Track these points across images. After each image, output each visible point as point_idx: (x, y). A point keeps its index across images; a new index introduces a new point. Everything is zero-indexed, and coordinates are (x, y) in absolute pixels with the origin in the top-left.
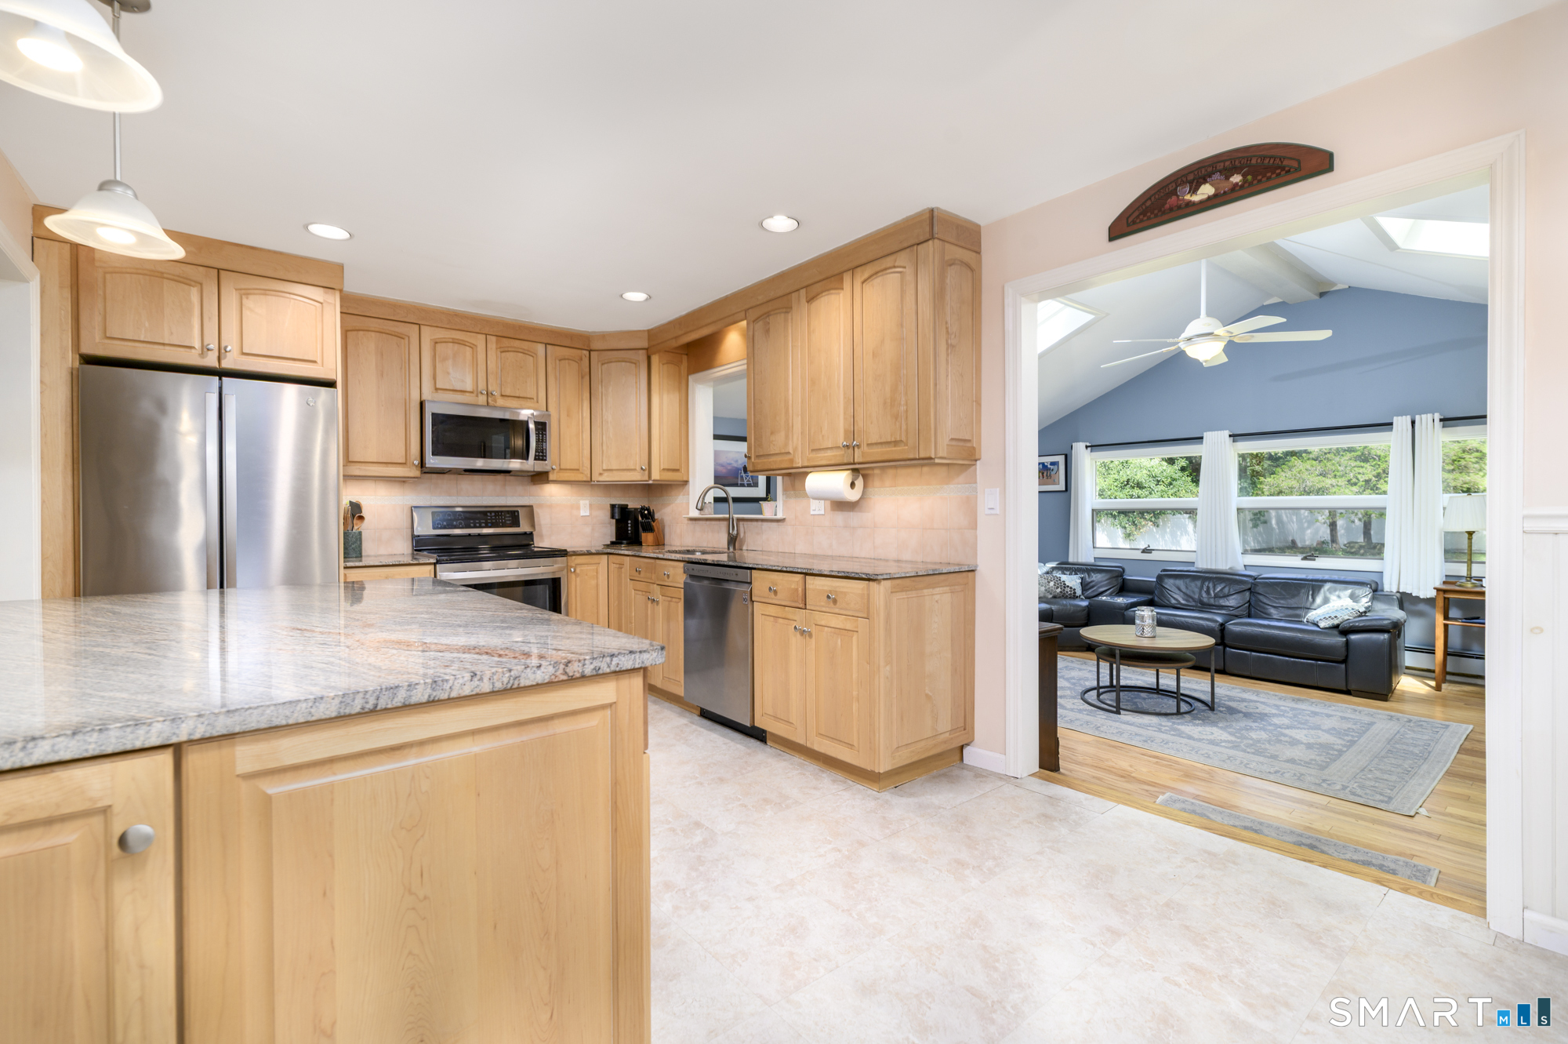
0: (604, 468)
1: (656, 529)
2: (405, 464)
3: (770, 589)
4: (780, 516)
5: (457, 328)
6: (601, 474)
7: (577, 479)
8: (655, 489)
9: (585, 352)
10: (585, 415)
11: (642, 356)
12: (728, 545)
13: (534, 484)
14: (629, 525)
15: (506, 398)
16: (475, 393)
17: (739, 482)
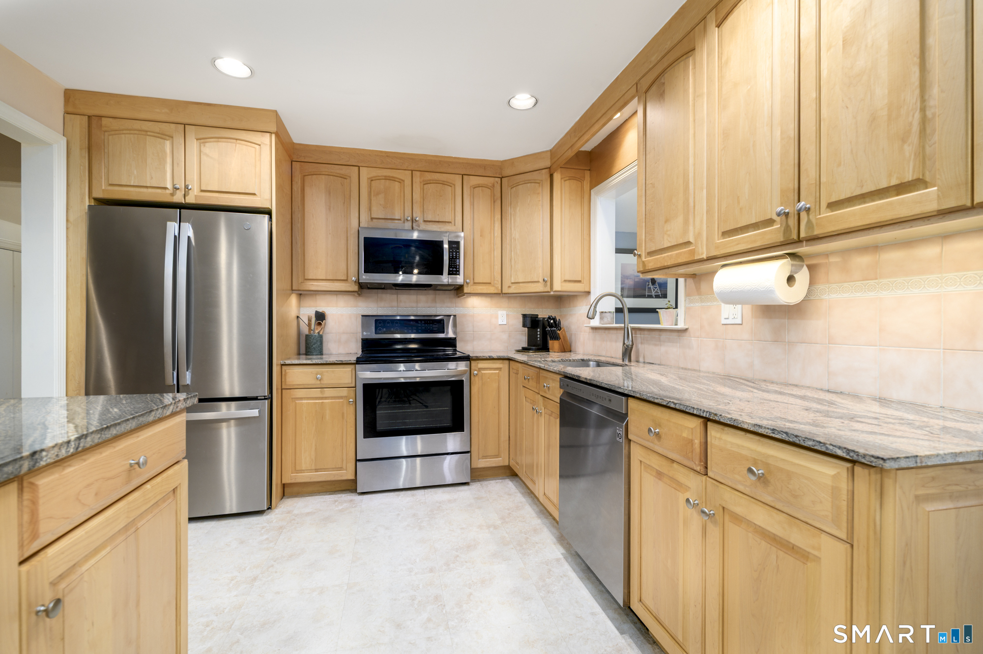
0: (513, 281)
1: (561, 337)
2: (347, 280)
3: (650, 430)
4: (681, 325)
5: (388, 167)
6: (509, 287)
7: (489, 292)
8: (561, 299)
9: (497, 179)
10: (496, 235)
11: (545, 174)
12: (623, 356)
13: (459, 297)
14: (539, 333)
15: (428, 223)
16: (402, 220)
17: (647, 294)
